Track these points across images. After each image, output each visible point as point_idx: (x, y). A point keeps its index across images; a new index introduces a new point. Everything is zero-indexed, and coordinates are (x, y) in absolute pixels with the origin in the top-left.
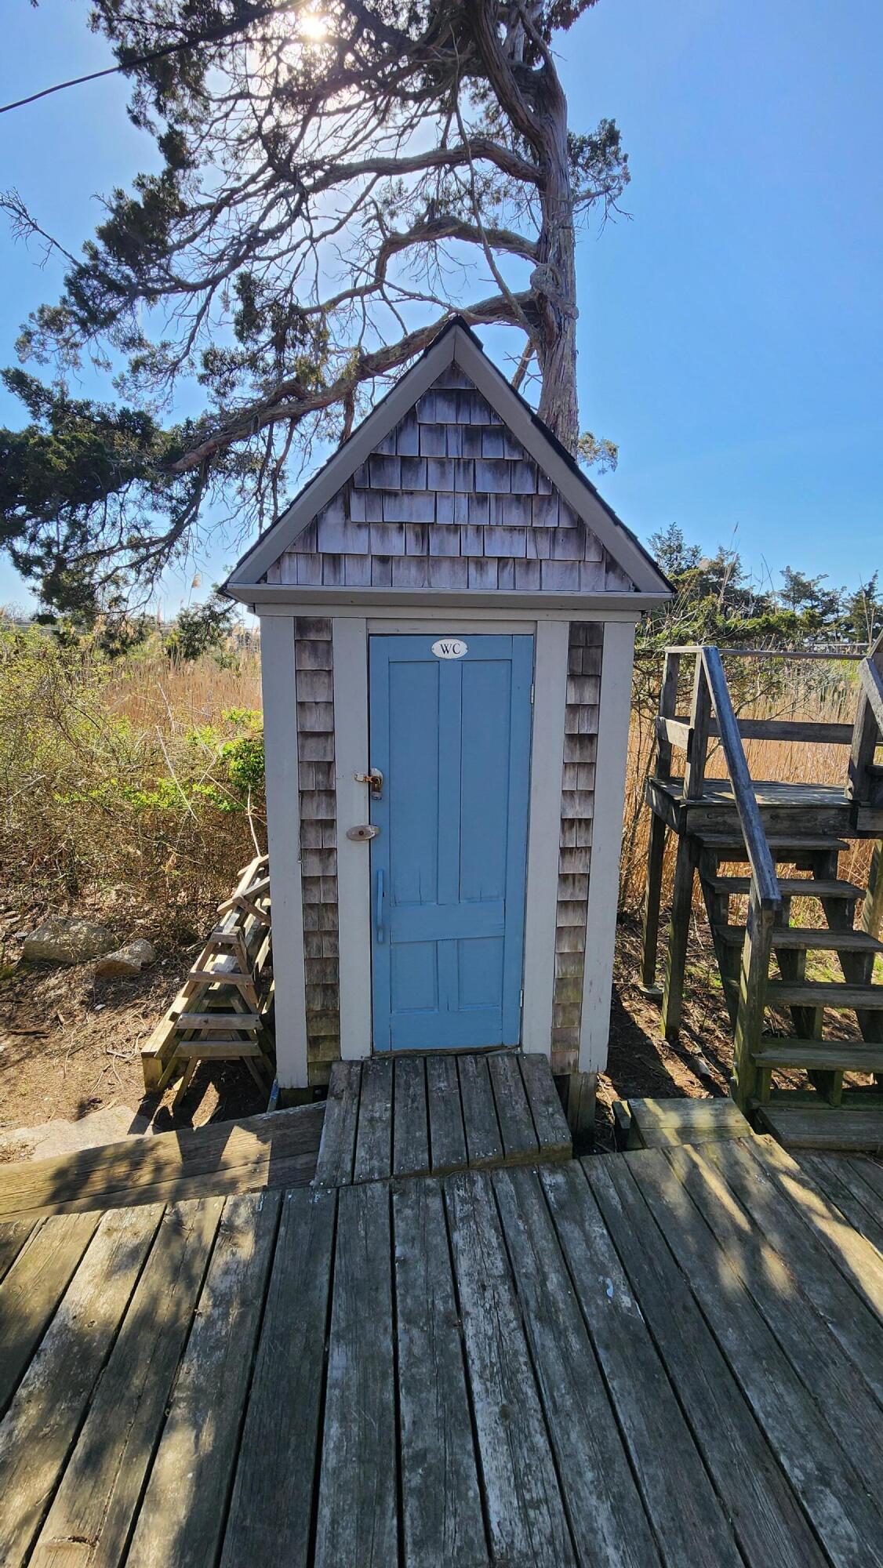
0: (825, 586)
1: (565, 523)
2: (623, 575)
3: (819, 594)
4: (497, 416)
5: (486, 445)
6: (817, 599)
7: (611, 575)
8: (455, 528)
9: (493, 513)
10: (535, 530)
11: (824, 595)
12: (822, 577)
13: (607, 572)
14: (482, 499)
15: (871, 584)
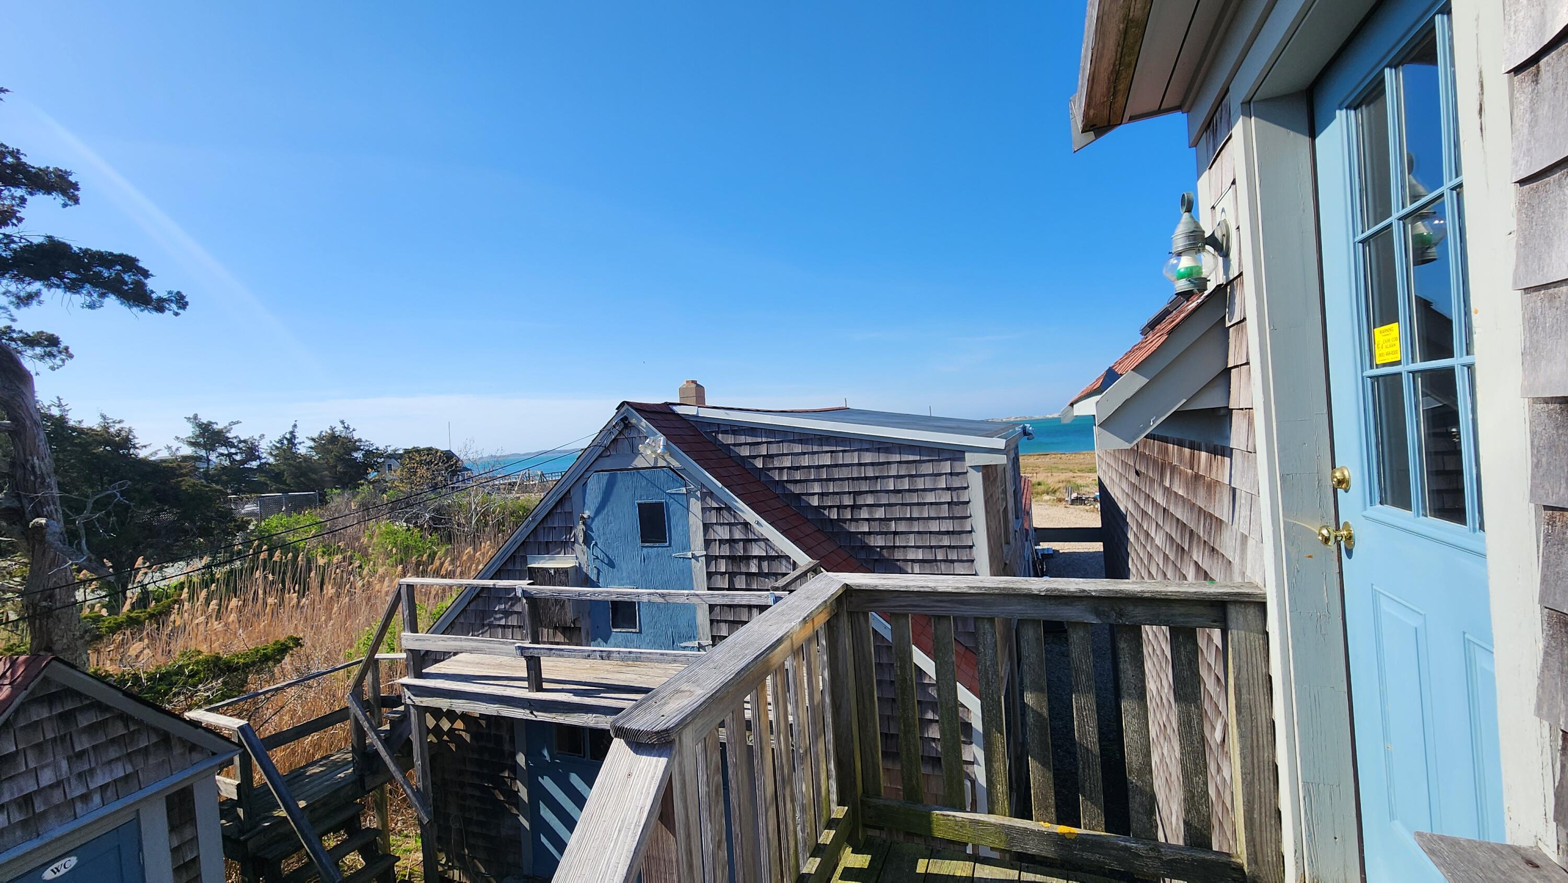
0: (238, 433)
1: (154, 739)
2: (202, 750)
3: (235, 441)
4: (87, 697)
5: (79, 718)
6: (233, 446)
7: (193, 754)
8: (58, 784)
9: (93, 759)
10: (129, 754)
11: (240, 442)
12: (235, 423)
13: (190, 752)
14: (81, 755)
15: (292, 433)
